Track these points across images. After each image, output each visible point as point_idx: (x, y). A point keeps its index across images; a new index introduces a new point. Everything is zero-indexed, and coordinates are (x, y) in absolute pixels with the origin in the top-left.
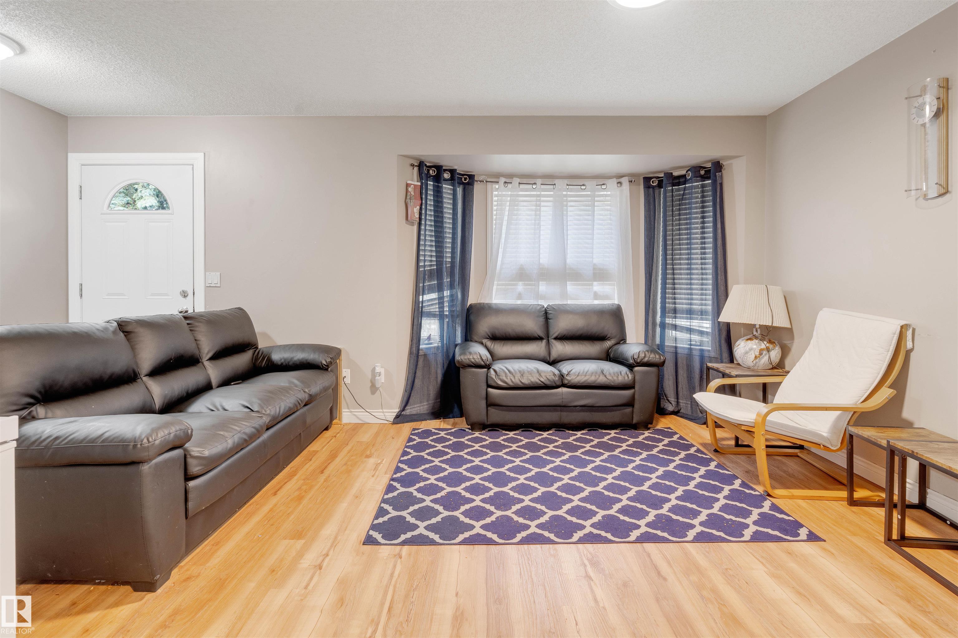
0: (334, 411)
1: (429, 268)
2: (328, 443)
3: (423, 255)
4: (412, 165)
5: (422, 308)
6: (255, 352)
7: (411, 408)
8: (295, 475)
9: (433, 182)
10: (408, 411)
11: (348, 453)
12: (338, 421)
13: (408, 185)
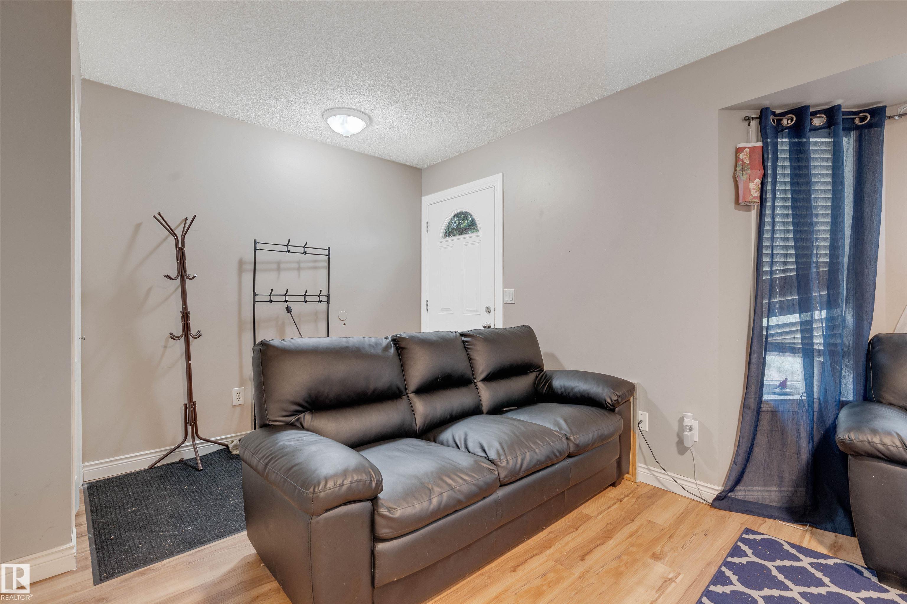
0: (624, 464)
1: (781, 275)
2: (609, 508)
3: (767, 254)
4: (747, 119)
5: (767, 338)
6: (539, 375)
7: (745, 491)
8: (549, 547)
9: (790, 138)
10: (740, 494)
11: (628, 538)
12: (632, 477)
13: (739, 151)
